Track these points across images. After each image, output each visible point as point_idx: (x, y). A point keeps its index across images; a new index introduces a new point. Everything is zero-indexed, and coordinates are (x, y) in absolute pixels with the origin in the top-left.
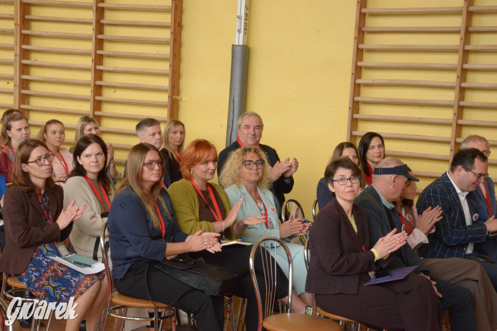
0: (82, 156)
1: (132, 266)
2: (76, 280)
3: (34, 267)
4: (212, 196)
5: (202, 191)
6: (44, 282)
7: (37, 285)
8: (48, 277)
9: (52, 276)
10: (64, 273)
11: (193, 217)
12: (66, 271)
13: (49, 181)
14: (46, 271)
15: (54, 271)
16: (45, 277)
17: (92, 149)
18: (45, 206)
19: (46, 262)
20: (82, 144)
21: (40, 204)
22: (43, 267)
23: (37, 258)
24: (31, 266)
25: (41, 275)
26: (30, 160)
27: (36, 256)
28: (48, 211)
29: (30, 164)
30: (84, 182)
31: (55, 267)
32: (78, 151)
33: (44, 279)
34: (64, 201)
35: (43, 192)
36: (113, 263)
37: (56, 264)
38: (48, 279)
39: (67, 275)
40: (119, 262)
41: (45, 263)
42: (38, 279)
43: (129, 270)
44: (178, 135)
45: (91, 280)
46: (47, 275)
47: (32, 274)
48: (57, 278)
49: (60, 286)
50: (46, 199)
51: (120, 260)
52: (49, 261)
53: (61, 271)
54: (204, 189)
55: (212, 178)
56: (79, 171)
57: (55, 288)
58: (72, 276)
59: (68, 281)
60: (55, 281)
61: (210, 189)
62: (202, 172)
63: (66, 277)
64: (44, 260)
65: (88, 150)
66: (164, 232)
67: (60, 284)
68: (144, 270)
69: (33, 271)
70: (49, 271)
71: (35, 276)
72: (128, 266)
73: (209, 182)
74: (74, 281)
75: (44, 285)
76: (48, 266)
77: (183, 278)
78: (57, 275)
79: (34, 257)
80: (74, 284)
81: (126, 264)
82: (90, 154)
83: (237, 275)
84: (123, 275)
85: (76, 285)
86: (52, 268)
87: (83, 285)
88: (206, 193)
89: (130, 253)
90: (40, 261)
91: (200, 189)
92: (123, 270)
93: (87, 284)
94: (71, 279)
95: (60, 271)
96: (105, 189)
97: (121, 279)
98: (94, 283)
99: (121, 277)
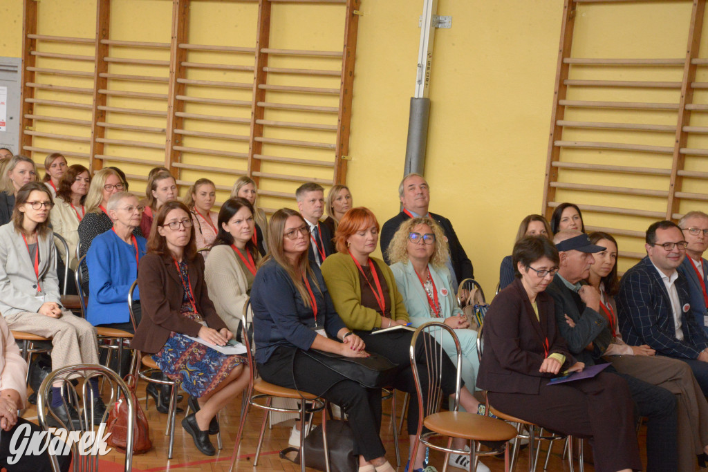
0: (231, 223)
1: (277, 349)
2: (216, 364)
3: (171, 348)
4: (374, 273)
5: (362, 267)
6: (180, 365)
7: (173, 367)
8: (185, 360)
9: (189, 359)
10: (203, 357)
12: (205, 355)
14: (183, 354)
15: (192, 354)
16: (182, 360)
17: (242, 213)
18: (184, 276)
19: (185, 343)
20: (230, 209)
21: (178, 273)
22: (180, 348)
23: (175, 338)
24: (168, 346)
25: (177, 357)
26: (166, 223)
27: (174, 335)
28: (187, 281)
29: (165, 227)
30: (229, 251)
31: (194, 349)
32: (225, 217)
33: (180, 362)
34: (205, 272)
35: (180, 261)
36: (257, 345)
37: (194, 346)
38: (185, 363)
39: (205, 359)
40: (262, 344)
41: (183, 345)
42: (175, 361)
43: (274, 354)
44: (344, 200)
45: (231, 363)
46: (184, 358)
47: (168, 355)
48: (194, 362)
49: (198, 371)
50: (185, 268)
51: (264, 342)
52: (187, 341)
53: (200, 354)
54: (365, 265)
56: (225, 238)
57: (191, 373)
58: (211, 360)
59: (207, 365)
60: (192, 365)
61: (371, 264)
62: (362, 243)
63: (204, 361)
64: (182, 340)
65: (238, 216)
66: (316, 310)
67: (198, 369)
68: (291, 355)
69: (169, 352)
70: (187, 354)
71: (171, 357)
72: (272, 349)
73: (371, 255)
74: (213, 365)
75: (180, 369)
76: (185, 348)
77: (335, 367)
78: (195, 358)
79: (172, 335)
80: (213, 369)
81: (270, 346)
82: (241, 219)
83: (397, 365)
84: (266, 360)
85: (216, 370)
86: (190, 350)
87: (223, 369)
88: (367, 270)
89: (275, 334)
90: (178, 342)
91: (361, 264)
92: (268, 353)
93: (228, 368)
94: (210, 363)
95: (197, 354)
96: (253, 258)
97: (265, 364)
98: (235, 367)
99: (265, 361)
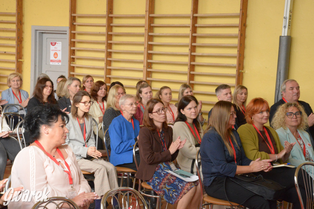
0: (185, 109)
1: (215, 178)
2: (182, 185)
3: (157, 176)
4: (267, 135)
5: (260, 131)
6: (162, 186)
7: (158, 187)
8: (165, 183)
9: (167, 182)
10: (174, 181)
11: (255, 148)
12: (175, 180)
13: (164, 124)
14: (163, 179)
15: (168, 179)
16: (163, 183)
17: (192, 104)
18: (162, 139)
19: (163, 173)
20: (185, 102)
21: (160, 138)
22: (162, 177)
23: (158, 171)
24: (155, 176)
25: (160, 182)
26: (154, 111)
27: (158, 169)
28: (164, 142)
29: (154, 114)
30: (185, 125)
31: (169, 176)
32: (182, 106)
33: (162, 184)
34: (173, 136)
35: (161, 131)
36: (204, 176)
37: (169, 175)
38: (165, 184)
39: (176, 182)
40: (207, 176)
41: (163, 174)
42: (159, 184)
43: (214, 181)
45: (190, 185)
46: (164, 181)
47: (156, 181)
48: (170, 184)
49: (173, 189)
50: (163, 135)
51: (208, 174)
52: (165, 173)
53: (172, 179)
54: (261, 130)
55: (266, 123)
56: (182, 118)
57: (169, 190)
58: (179, 183)
59: (177, 185)
60: (169, 185)
61: (265, 130)
62: (260, 118)
63: (175, 183)
64: (162, 172)
65: (189, 106)
66: (235, 157)
67: (172, 187)
68: (223, 181)
69: (156, 179)
70: (165, 179)
71: (157, 182)
72: (213, 178)
73: (265, 125)
74: (180, 186)
75: (162, 188)
76: (164, 176)
77: (249, 187)
78: (170, 182)
79: (156, 170)
80: (180, 187)
81: (212, 177)
82: (191, 107)
83: (285, 187)
84: (210, 184)
85: (181, 188)
86: (167, 177)
87: (185, 189)
88: (263, 133)
89: (214, 170)
90: (160, 173)
91: (259, 130)
92: (210, 180)
93: (188, 188)
94: (179, 184)
95: (171, 180)
96: (197, 129)
97: (209, 186)
98: (192, 187)
99: (209, 185)
